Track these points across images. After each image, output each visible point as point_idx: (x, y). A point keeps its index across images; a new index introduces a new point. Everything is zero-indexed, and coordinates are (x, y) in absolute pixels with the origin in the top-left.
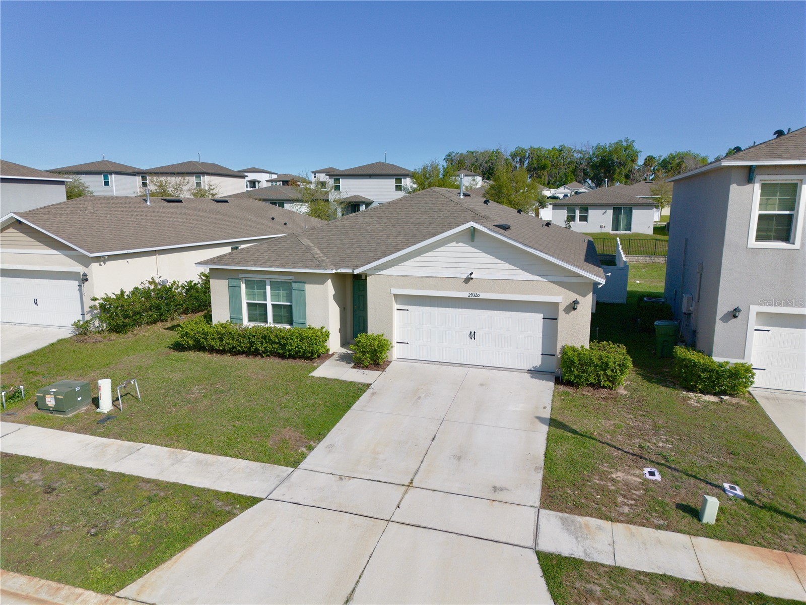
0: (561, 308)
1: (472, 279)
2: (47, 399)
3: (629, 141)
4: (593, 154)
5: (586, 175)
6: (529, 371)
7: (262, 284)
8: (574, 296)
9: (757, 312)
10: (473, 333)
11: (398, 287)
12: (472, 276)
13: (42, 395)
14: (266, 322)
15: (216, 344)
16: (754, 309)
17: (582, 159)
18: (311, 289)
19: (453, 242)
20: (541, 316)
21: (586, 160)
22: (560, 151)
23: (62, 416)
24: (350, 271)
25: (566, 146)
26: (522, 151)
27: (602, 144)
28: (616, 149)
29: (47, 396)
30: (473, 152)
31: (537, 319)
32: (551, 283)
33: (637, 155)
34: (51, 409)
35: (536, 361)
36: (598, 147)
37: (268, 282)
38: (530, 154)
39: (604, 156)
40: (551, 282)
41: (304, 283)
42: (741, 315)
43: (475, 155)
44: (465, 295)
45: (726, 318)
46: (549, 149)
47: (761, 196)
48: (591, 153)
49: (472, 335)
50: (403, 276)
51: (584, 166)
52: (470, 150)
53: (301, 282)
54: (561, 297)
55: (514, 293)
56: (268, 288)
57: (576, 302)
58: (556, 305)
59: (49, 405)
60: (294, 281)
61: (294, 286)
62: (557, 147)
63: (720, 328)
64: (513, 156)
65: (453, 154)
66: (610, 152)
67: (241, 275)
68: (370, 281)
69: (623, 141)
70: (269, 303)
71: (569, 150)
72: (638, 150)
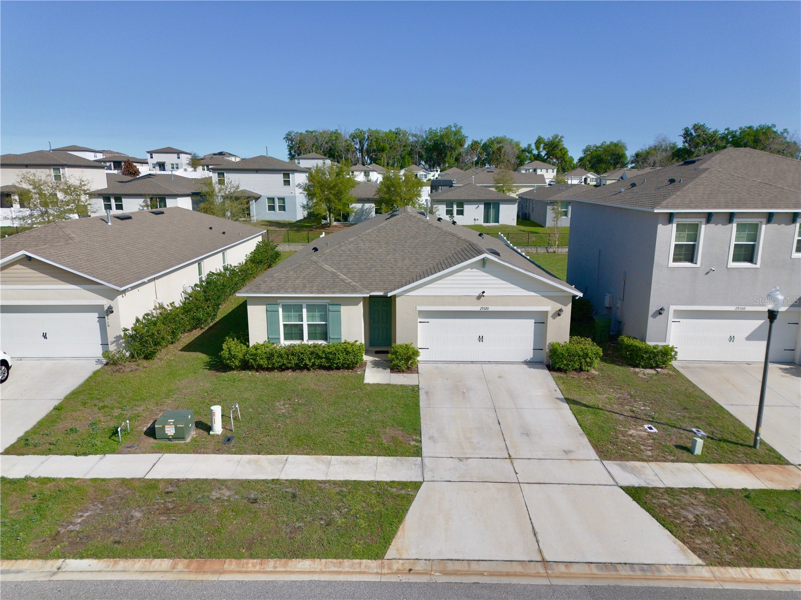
0: (550, 315)
1: (483, 296)
2: (166, 429)
3: (458, 127)
4: (427, 138)
5: (421, 157)
6: (526, 363)
7: (299, 308)
8: (559, 306)
9: (674, 310)
10: (481, 337)
11: (423, 305)
12: (484, 294)
13: (161, 426)
14: (302, 339)
15: (264, 362)
16: (672, 308)
17: (417, 142)
18: (344, 309)
19: (468, 268)
20: (533, 321)
21: (421, 143)
22: (397, 134)
23: (183, 442)
24: (381, 294)
25: (402, 129)
26: (361, 133)
27: (434, 128)
28: (447, 134)
29: (166, 426)
30: (312, 132)
31: (531, 323)
32: (543, 297)
33: (465, 140)
34: (170, 437)
35: (529, 355)
36: (431, 132)
37: (304, 306)
38: (369, 137)
39: (436, 141)
40: (542, 296)
41: (340, 305)
42: (664, 313)
43: (314, 134)
44: (478, 308)
45: (654, 316)
46: (386, 132)
47: (676, 232)
48: (424, 137)
49: (481, 339)
50: (427, 296)
51: (418, 149)
52: (309, 130)
53: (337, 305)
54: (549, 307)
55: (515, 305)
56: (304, 311)
57: (561, 310)
58: (546, 313)
59: (168, 434)
60: (331, 303)
61: (331, 308)
62: (393, 130)
63: (651, 322)
64: (353, 137)
65: (293, 134)
66: (442, 137)
67: (279, 301)
68: (397, 299)
69: (453, 126)
70: (305, 323)
71: (405, 133)
72: (465, 135)
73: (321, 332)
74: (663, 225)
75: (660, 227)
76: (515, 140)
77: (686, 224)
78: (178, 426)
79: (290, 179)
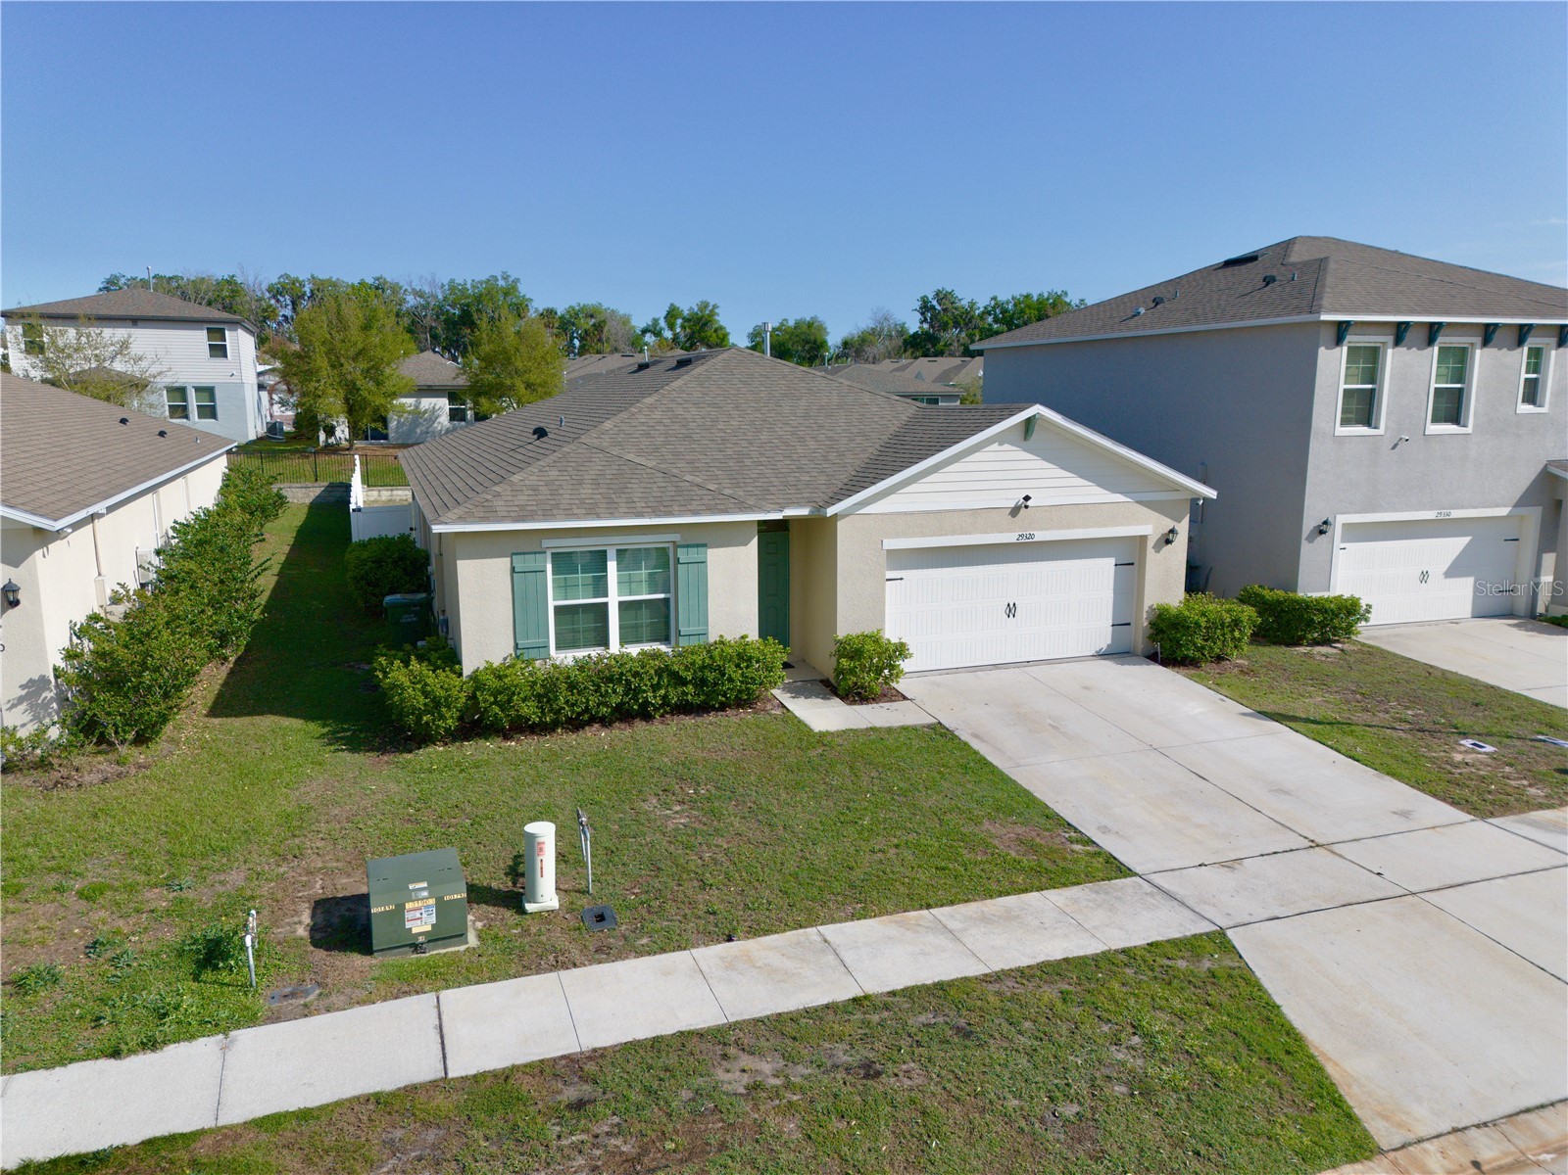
0: (1151, 543)
1: (1026, 507)
2: (408, 916)
3: (511, 279)
4: (445, 299)
5: (434, 337)
6: (1103, 655)
7: (599, 560)
8: (1168, 524)
9: (1343, 524)
10: (1011, 606)
11: (897, 535)
12: (1029, 503)
13: (392, 907)
14: (604, 642)
15: (529, 710)
16: (1341, 520)
17: (424, 308)
18: (716, 557)
19: (994, 442)
20: (1112, 561)
21: (433, 310)
22: (377, 288)
23: (462, 948)
24: (804, 512)
25: (389, 280)
26: (294, 284)
27: (459, 280)
28: (489, 292)
29: (409, 906)
30: (170, 278)
31: (1104, 568)
32: (1138, 505)
33: (527, 305)
34: (421, 939)
35: (1104, 639)
36: (453, 287)
37: (611, 553)
38: (316, 292)
39: (468, 305)
40: (1137, 502)
41: (705, 545)
42: (1330, 530)
43: (174, 284)
44: (1011, 537)
45: (1311, 539)
46: (353, 285)
47: (1347, 363)
48: (440, 297)
49: (1011, 610)
50: (906, 513)
51: (428, 322)
52: (162, 274)
53: (698, 546)
54: (1149, 525)
55: (1085, 526)
56: (612, 566)
57: (1172, 531)
58: (1143, 539)
59: (414, 931)
60: (682, 543)
61: (682, 554)
62: (370, 281)
63: (1306, 549)
64: (276, 292)
65: (123, 280)
66: (479, 299)
67: (546, 543)
68: (840, 524)
69: (499, 278)
70: (613, 599)
71: (395, 288)
72: (527, 297)
73: (656, 619)
74: (1327, 348)
75: (1322, 350)
76: (621, 313)
77: (1361, 347)
78: (447, 898)
79: (228, 343)
